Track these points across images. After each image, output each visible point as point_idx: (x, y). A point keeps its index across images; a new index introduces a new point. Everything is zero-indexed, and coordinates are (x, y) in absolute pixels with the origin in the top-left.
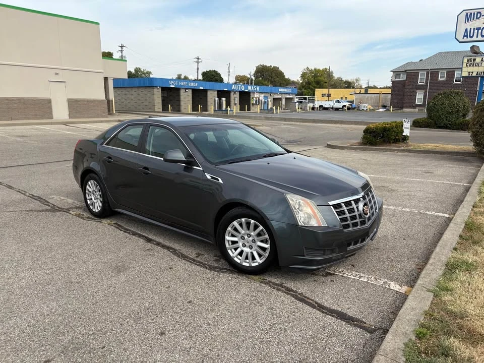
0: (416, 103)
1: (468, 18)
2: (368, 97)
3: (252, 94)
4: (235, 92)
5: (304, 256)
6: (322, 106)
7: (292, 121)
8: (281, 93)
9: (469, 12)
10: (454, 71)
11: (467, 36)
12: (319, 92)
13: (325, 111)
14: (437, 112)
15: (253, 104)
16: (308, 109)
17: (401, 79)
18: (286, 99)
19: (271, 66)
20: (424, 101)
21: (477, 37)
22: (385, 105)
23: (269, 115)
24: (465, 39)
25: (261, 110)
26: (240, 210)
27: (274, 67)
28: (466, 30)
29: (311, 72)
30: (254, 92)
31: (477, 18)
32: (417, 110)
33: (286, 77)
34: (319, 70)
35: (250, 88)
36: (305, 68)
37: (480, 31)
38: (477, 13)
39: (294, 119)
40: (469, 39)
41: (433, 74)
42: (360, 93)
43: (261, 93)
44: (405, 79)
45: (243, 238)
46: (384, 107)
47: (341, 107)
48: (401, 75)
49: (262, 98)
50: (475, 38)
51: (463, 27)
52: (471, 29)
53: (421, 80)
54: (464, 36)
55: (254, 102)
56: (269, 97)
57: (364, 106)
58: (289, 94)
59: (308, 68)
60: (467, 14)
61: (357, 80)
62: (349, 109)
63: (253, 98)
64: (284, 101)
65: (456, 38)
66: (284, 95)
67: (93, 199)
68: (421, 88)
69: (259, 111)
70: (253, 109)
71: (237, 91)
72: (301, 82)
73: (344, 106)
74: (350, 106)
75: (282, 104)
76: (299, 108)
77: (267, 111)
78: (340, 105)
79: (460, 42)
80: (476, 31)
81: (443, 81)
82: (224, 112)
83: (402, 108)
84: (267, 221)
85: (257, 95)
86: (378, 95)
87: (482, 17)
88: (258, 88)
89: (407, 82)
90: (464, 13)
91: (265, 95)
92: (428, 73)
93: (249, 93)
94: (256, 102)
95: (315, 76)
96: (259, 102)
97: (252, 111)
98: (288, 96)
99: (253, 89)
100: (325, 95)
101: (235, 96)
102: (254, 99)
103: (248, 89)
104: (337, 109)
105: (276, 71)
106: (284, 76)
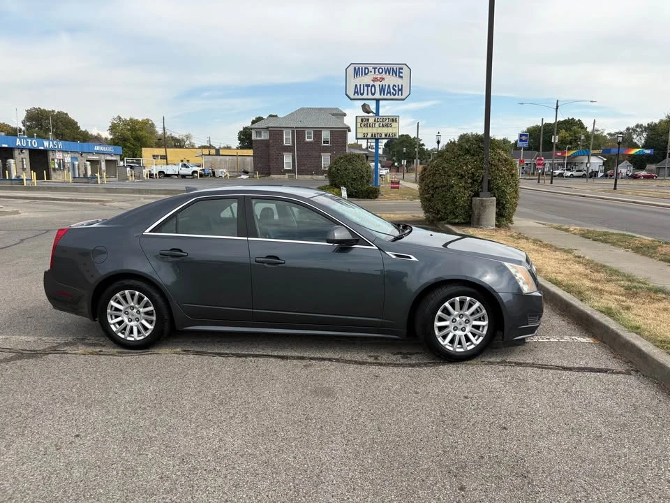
0: (285, 168)
1: (357, 73)
2: (221, 160)
3: (51, 154)
4: (21, 149)
5: (527, 324)
6: (163, 172)
7: (152, 194)
8: (98, 153)
9: (357, 66)
10: (321, 131)
11: (357, 92)
12: (147, 153)
13: (167, 179)
14: (342, 178)
15: (54, 169)
16: (145, 176)
17: (263, 138)
18: (107, 161)
19: (53, 111)
20: (294, 166)
21: (368, 94)
22: (246, 170)
23: (91, 186)
24: (356, 97)
25: (74, 178)
26: (453, 288)
27: (59, 112)
28: (356, 85)
29: (126, 123)
30: (54, 151)
31: (365, 74)
32: (286, 176)
33: (83, 129)
34: (137, 121)
35: (46, 144)
36: (116, 116)
37: (369, 88)
38: (365, 68)
39: (155, 190)
40: (360, 97)
41: (299, 133)
42: (209, 155)
43: (67, 152)
44: (267, 138)
45: (454, 321)
46: (246, 173)
47: (190, 173)
48: (263, 133)
49: (68, 159)
50: (365, 96)
51: (353, 82)
52: (360, 85)
53: (287, 139)
54: (355, 92)
55: (57, 166)
56: (80, 158)
57: (222, 172)
58: (110, 154)
59: (119, 118)
60: (355, 69)
61: (188, 137)
62: (201, 176)
63: (53, 160)
64: (103, 164)
65: (346, 94)
66: (102, 156)
67: (126, 320)
68: (288, 149)
69: (71, 180)
70: (56, 177)
71: (24, 148)
72: (111, 137)
73: (195, 172)
74: (203, 172)
75: (101, 168)
76: (131, 176)
77: (85, 180)
78: (188, 171)
79: (351, 99)
80: (366, 88)
81: (311, 142)
82: (14, 182)
83: (269, 174)
84: (494, 293)
85: (59, 156)
86: (235, 158)
87: (370, 73)
88: (60, 144)
89: (271, 141)
90: (352, 67)
91: (73, 155)
92: (293, 132)
93: (45, 153)
94: (59, 166)
95: (133, 129)
96: (64, 166)
97: (53, 180)
98: (109, 158)
99: (51, 145)
100: (157, 156)
101: (22, 156)
102: (56, 161)
103: (44, 146)
104: (184, 176)
105: (65, 119)
106: (78, 128)
